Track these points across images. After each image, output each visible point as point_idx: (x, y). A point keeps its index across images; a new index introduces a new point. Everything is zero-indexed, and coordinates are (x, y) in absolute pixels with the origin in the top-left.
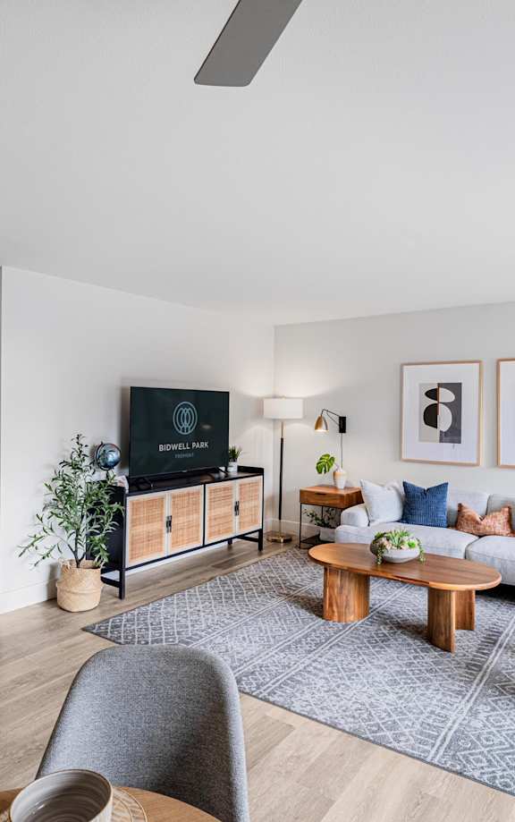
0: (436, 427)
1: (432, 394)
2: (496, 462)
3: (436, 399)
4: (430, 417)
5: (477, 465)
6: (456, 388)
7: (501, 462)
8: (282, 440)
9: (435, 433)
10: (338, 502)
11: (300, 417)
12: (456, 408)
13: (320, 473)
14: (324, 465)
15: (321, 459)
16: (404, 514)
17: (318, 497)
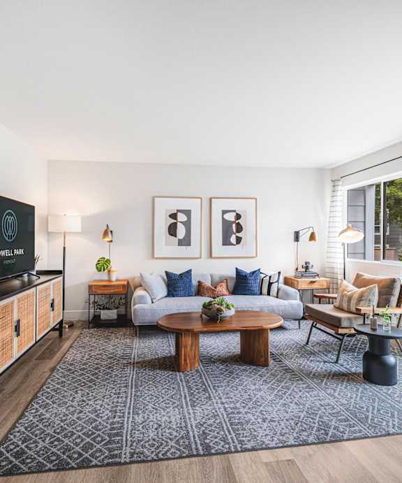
0: (176, 236)
1: (174, 216)
2: (211, 256)
3: (176, 219)
4: (172, 230)
5: (201, 257)
6: (188, 213)
7: (213, 256)
8: (64, 248)
9: (175, 240)
10: (121, 290)
11: (80, 230)
12: (187, 224)
13: (100, 270)
14: (103, 265)
15: (99, 261)
16: (169, 291)
17: (103, 288)
